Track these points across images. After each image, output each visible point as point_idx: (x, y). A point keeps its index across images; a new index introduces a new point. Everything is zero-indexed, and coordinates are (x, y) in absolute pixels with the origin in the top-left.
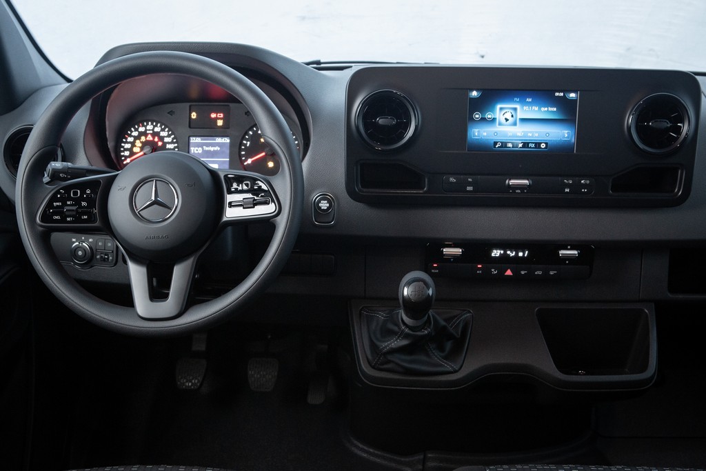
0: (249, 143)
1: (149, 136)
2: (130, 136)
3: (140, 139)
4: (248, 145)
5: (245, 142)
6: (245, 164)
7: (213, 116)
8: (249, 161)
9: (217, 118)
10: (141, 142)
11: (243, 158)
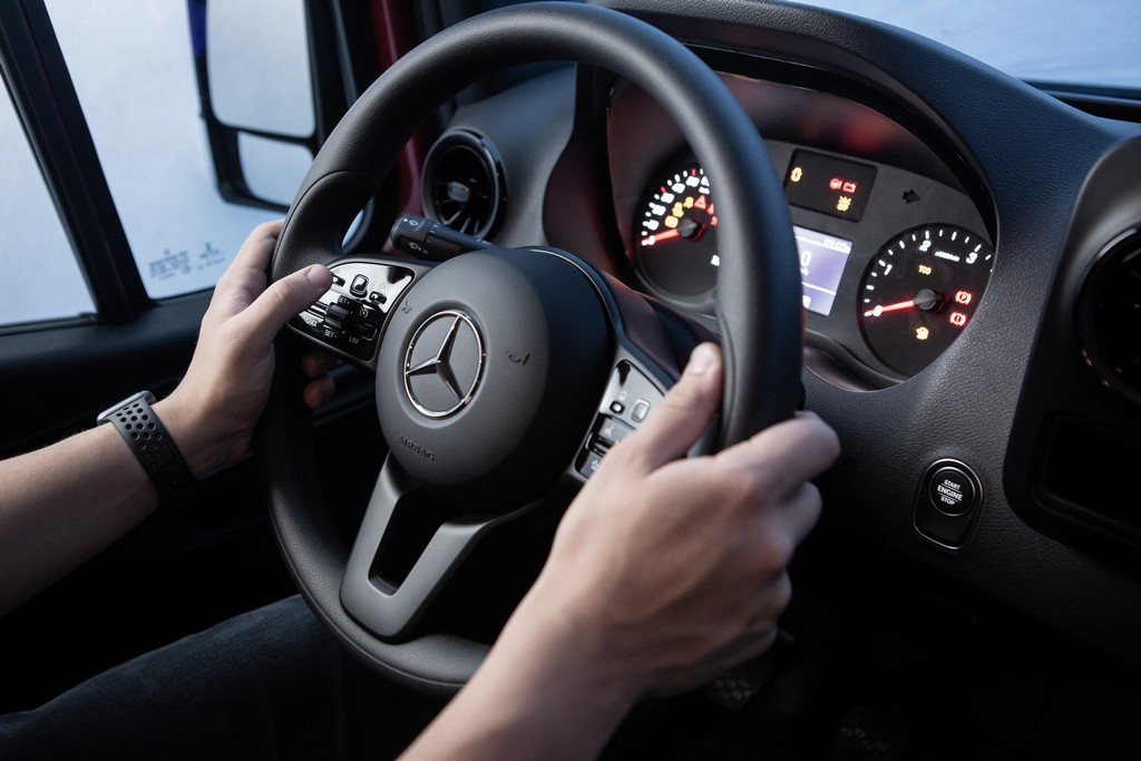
0: (890, 267)
1: (702, 199)
2: (669, 190)
3: (683, 201)
4: (886, 273)
5: (882, 263)
6: (867, 314)
7: (835, 184)
8: (878, 311)
9: (841, 193)
10: (684, 209)
11: (867, 301)
